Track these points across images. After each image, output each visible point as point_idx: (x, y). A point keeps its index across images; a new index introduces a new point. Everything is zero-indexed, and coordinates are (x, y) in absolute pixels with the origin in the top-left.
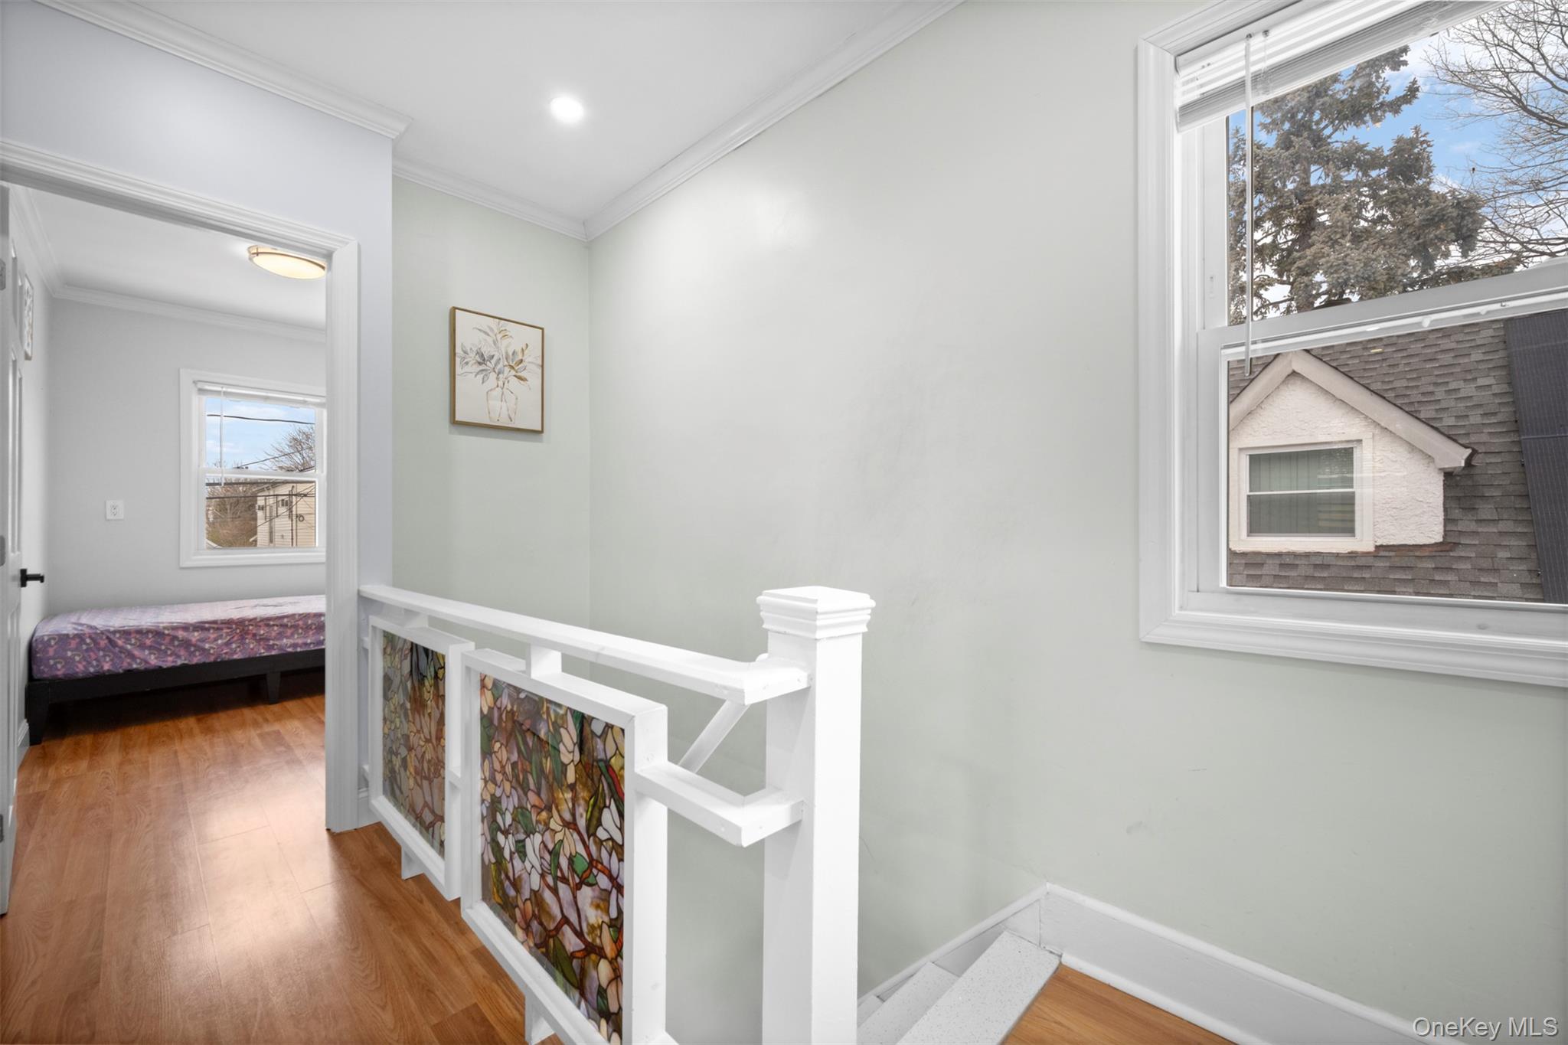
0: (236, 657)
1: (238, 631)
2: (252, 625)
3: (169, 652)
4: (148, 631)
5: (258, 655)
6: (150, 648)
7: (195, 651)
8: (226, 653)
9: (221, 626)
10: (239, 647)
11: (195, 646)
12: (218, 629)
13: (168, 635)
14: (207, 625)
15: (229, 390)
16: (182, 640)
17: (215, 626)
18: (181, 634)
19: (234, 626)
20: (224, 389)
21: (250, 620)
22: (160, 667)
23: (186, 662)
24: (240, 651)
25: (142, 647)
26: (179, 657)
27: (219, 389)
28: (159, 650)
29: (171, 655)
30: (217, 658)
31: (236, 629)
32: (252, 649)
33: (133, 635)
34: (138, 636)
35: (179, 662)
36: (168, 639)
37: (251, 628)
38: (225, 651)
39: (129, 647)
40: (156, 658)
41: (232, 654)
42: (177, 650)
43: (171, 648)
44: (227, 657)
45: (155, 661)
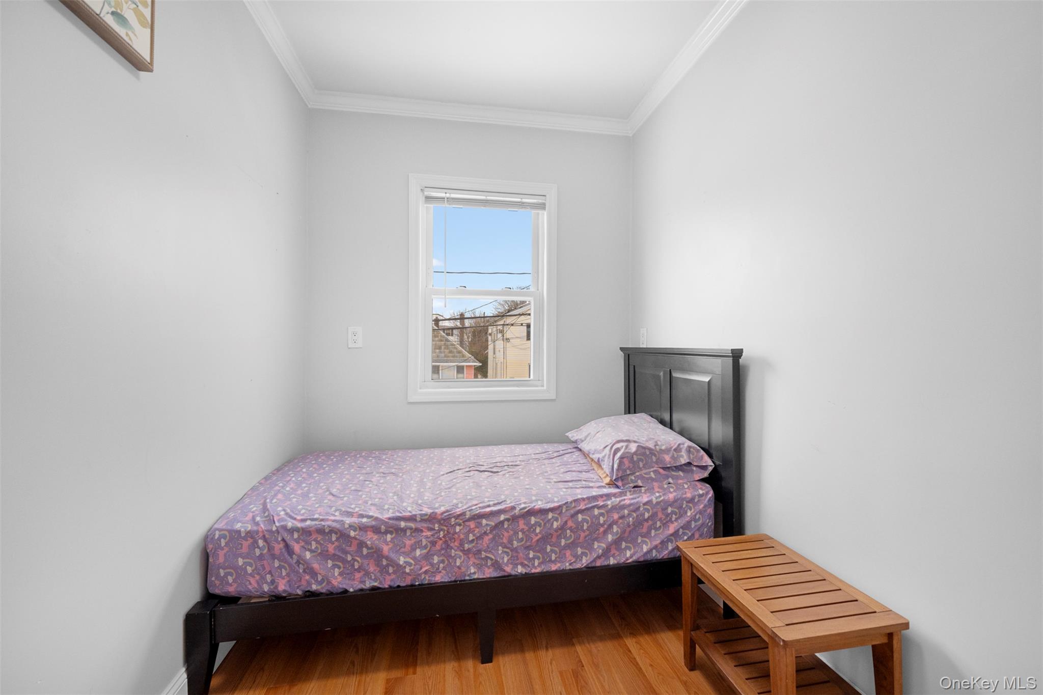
0: (438, 578)
1: (442, 534)
2: (460, 525)
3: (356, 566)
4: (332, 531)
5: (467, 578)
6: (334, 557)
7: (388, 565)
8: (426, 572)
9: (419, 525)
10: (443, 562)
11: (387, 558)
12: (417, 530)
13: (355, 538)
14: (403, 524)
15: (453, 196)
16: (372, 548)
17: (412, 525)
18: (371, 538)
19: (436, 527)
20: (448, 195)
21: (458, 517)
22: (346, 591)
23: (376, 584)
24: (444, 568)
25: (324, 555)
26: (367, 574)
27: (442, 195)
28: (344, 561)
29: (359, 570)
30: (414, 580)
31: (439, 531)
32: (459, 568)
33: (314, 536)
34: (320, 538)
35: (368, 584)
36: (355, 543)
37: (458, 529)
38: (424, 570)
39: (308, 555)
40: (341, 574)
41: (434, 574)
42: (366, 562)
43: (358, 559)
44: (426, 579)
45: (340, 579)
